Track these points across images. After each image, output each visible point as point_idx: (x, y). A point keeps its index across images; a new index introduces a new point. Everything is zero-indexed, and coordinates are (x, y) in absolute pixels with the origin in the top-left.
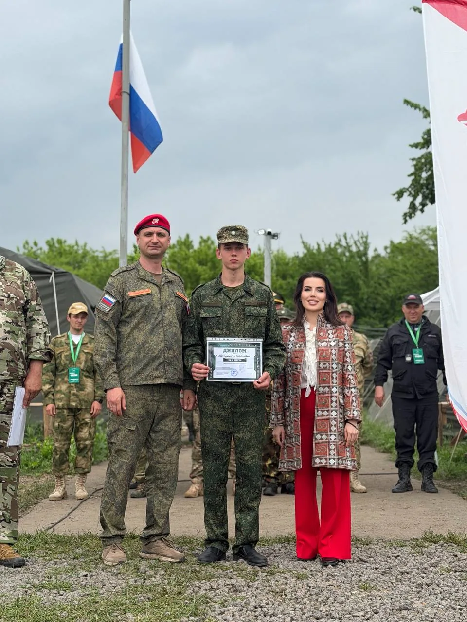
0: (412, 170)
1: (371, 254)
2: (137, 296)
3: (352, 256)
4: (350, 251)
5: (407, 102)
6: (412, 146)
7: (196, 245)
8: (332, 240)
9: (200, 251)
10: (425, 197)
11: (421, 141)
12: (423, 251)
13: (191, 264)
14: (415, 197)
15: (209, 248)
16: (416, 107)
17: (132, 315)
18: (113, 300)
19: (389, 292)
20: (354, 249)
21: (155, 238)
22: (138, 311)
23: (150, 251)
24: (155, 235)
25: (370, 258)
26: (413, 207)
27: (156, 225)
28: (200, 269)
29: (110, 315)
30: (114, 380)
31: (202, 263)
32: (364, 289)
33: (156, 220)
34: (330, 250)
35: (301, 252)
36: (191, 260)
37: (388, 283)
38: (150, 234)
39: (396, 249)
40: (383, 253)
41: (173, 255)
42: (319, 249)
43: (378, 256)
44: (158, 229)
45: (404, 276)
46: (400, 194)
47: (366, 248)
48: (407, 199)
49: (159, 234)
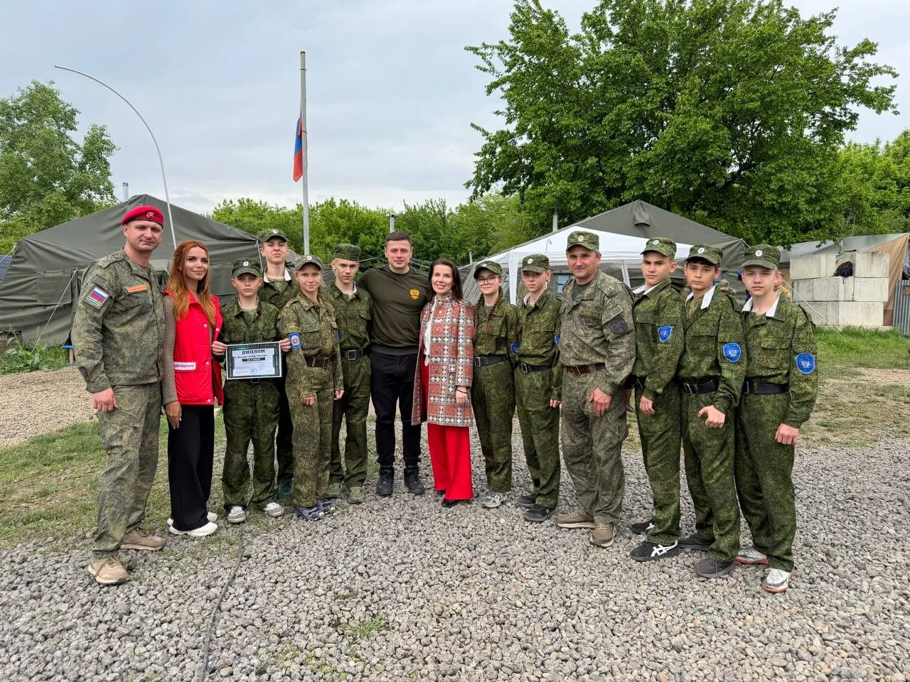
0: (476, 169)
1: (447, 212)
2: (135, 293)
3: (436, 215)
4: (434, 211)
5: (473, 125)
6: (475, 154)
7: (338, 205)
8: (422, 203)
9: (340, 208)
10: (483, 187)
11: (481, 151)
12: (479, 211)
13: (335, 218)
14: (477, 186)
15: (346, 207)
16: (478, 128)
17: (126, 311)
18: (106, 296)
19: (458, 237)
20: (437, 209)
21: (148, 233)
22: (132, 308)
23: (143, 246)
24: (149, 230)
25: (446, 214)
26: (476, 192)
27: (150, 219)
28: (340, 221)
29: (102, 312)
30: (103, 381)
31: (342, 217)
32: (443, 236)
33: (151, 214)
34: (422, 210)
35: (404, 211)
36: (334, 215)
37: (457, 231)
38: (143, 228)
39: (462, 209)
40: (454, 211)
41: (322, 211)
42: (415, 209)
43: (451, 213)
44: (153, 224)
45: (466, 227)
46: (468, 185)
47: (444, 210)
48: (472, 188)
49: (154, 229)
